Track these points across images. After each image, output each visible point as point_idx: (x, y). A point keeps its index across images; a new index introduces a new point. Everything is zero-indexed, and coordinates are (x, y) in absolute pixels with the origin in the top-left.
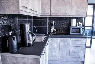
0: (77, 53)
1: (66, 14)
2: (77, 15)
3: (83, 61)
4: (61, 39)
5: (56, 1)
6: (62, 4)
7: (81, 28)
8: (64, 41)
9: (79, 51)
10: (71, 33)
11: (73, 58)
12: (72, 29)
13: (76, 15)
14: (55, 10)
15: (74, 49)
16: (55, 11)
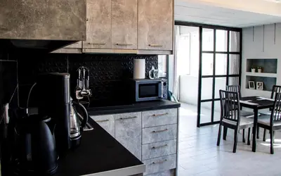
0: (160, 149)
1: (126, 45)
2: (153, 48)
3: (175, 167)
4: (119, 117)
5: (99, 8)
6: (114, 16)
7: (160, 82)
8: (126, 121)
9: (164, 144)
10: (138, 99)
11: (151, 164)
12: (140, 85)
13: (150, 48)
14: (96, 32)
15: (153, 140)
16: (95, 36)
